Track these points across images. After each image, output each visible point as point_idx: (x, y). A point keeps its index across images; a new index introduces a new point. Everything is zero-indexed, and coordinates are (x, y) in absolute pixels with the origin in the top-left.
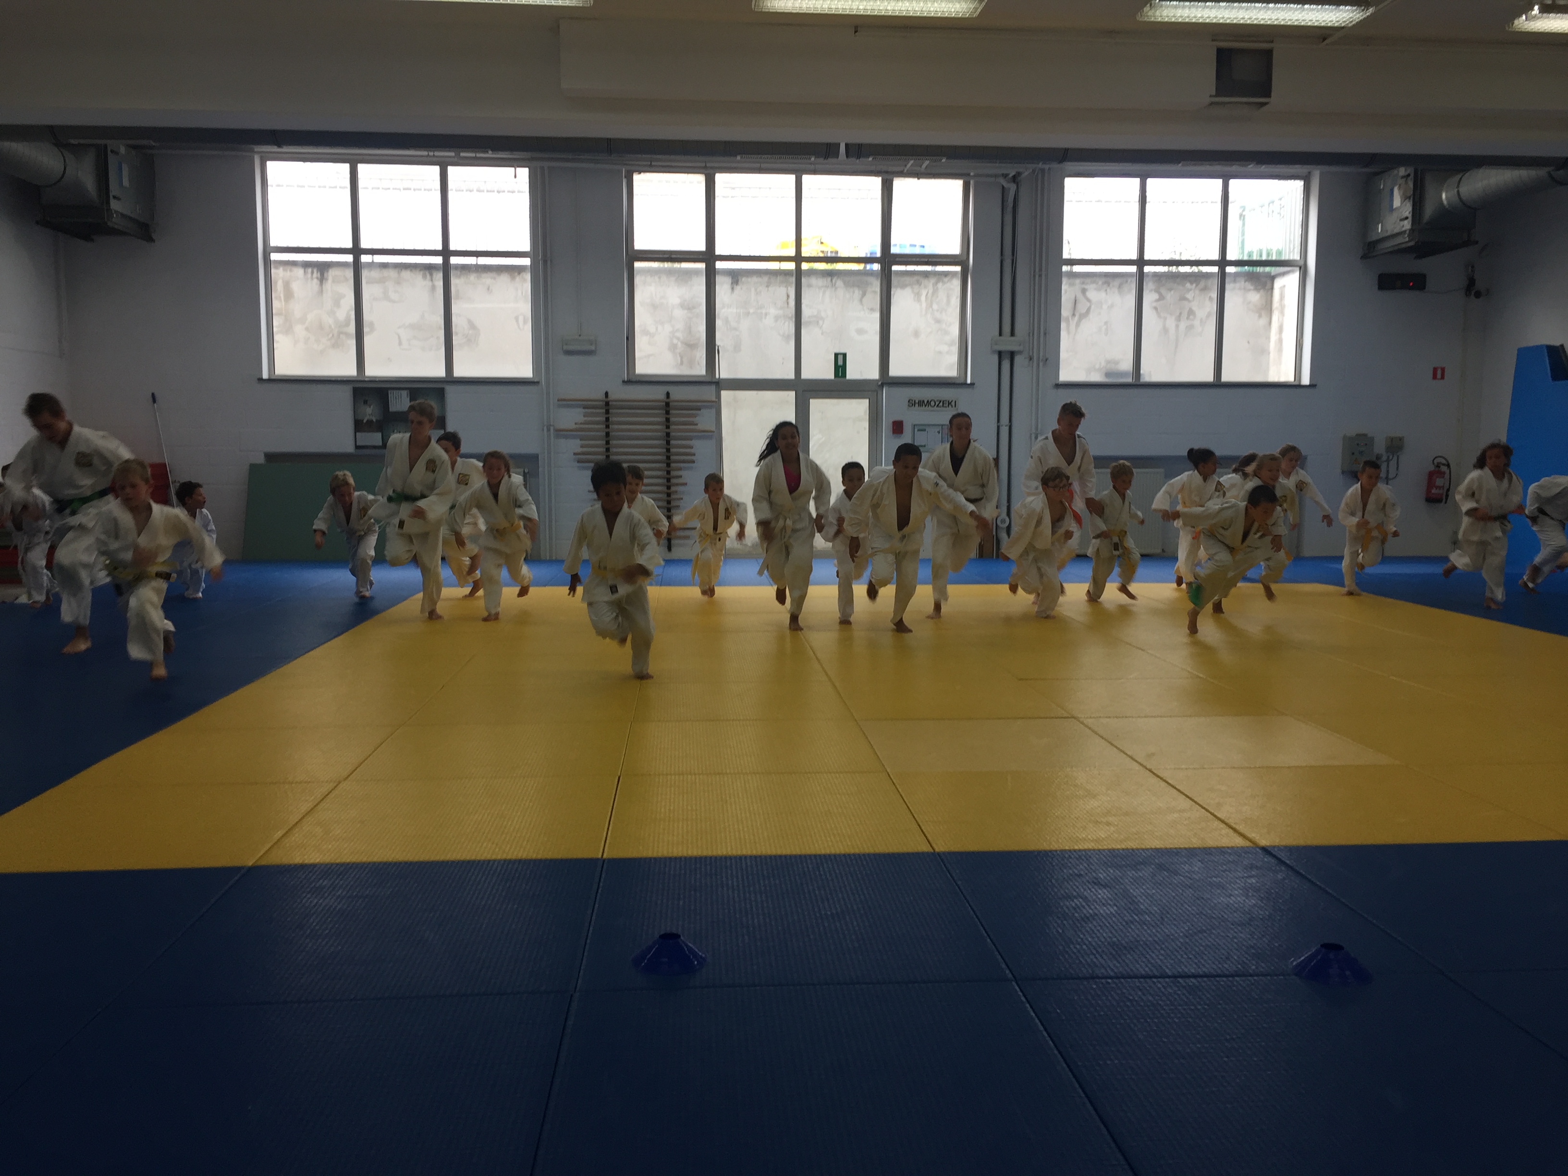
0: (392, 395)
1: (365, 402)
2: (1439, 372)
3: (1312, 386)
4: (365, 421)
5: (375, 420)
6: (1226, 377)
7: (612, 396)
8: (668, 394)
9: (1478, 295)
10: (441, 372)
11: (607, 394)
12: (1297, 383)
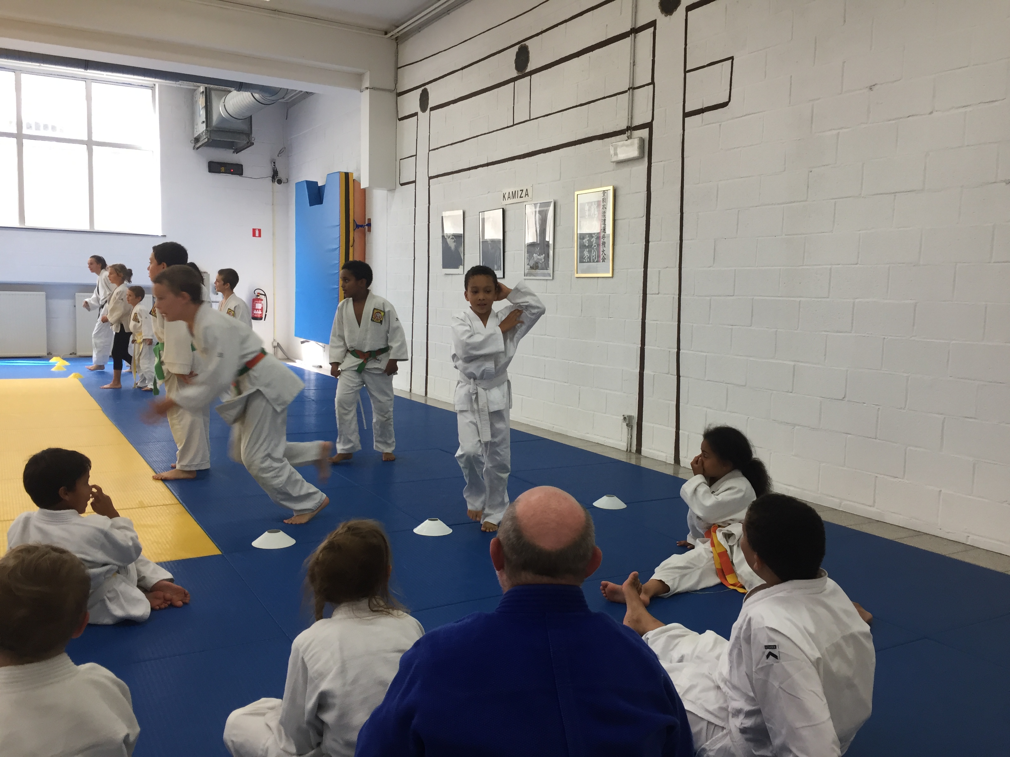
2: (257, 232)
6: (98, 228)
9: (280, 182)
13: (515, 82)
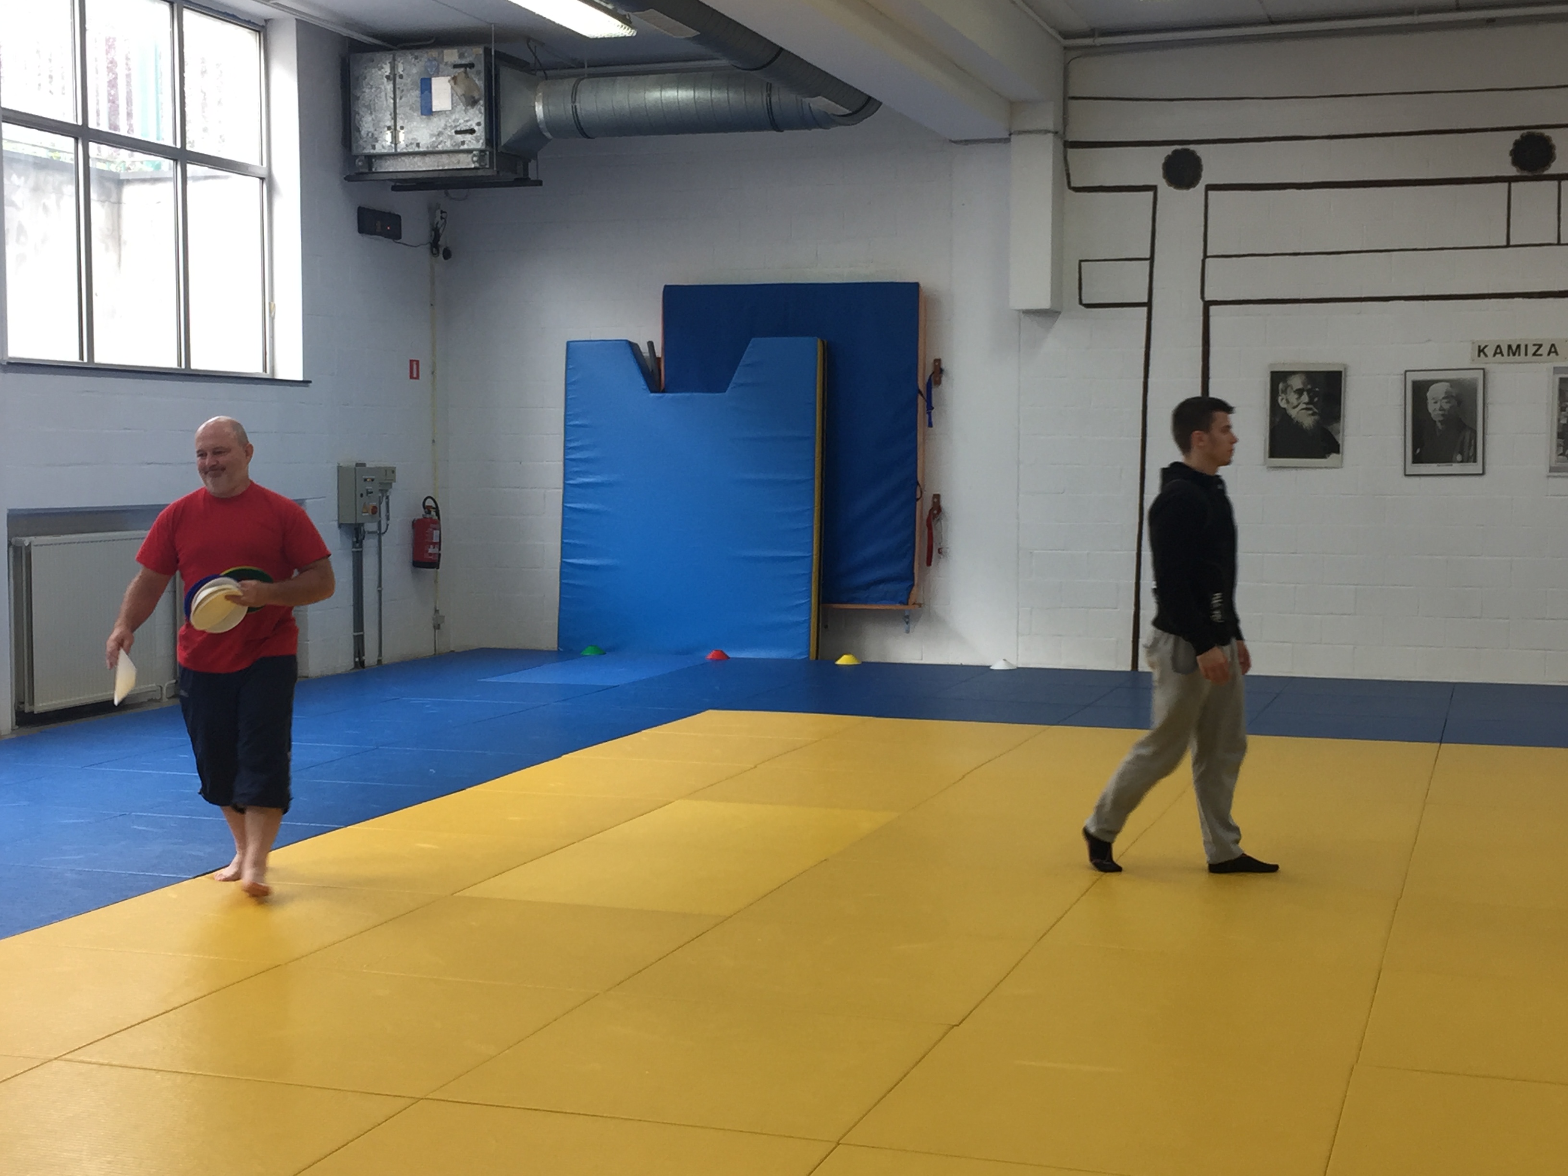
2: (415, 366)
3: (305, 383)
6: (197, 364)
9: (447, 254)
12: (268, 375)
13: (1513, 184)
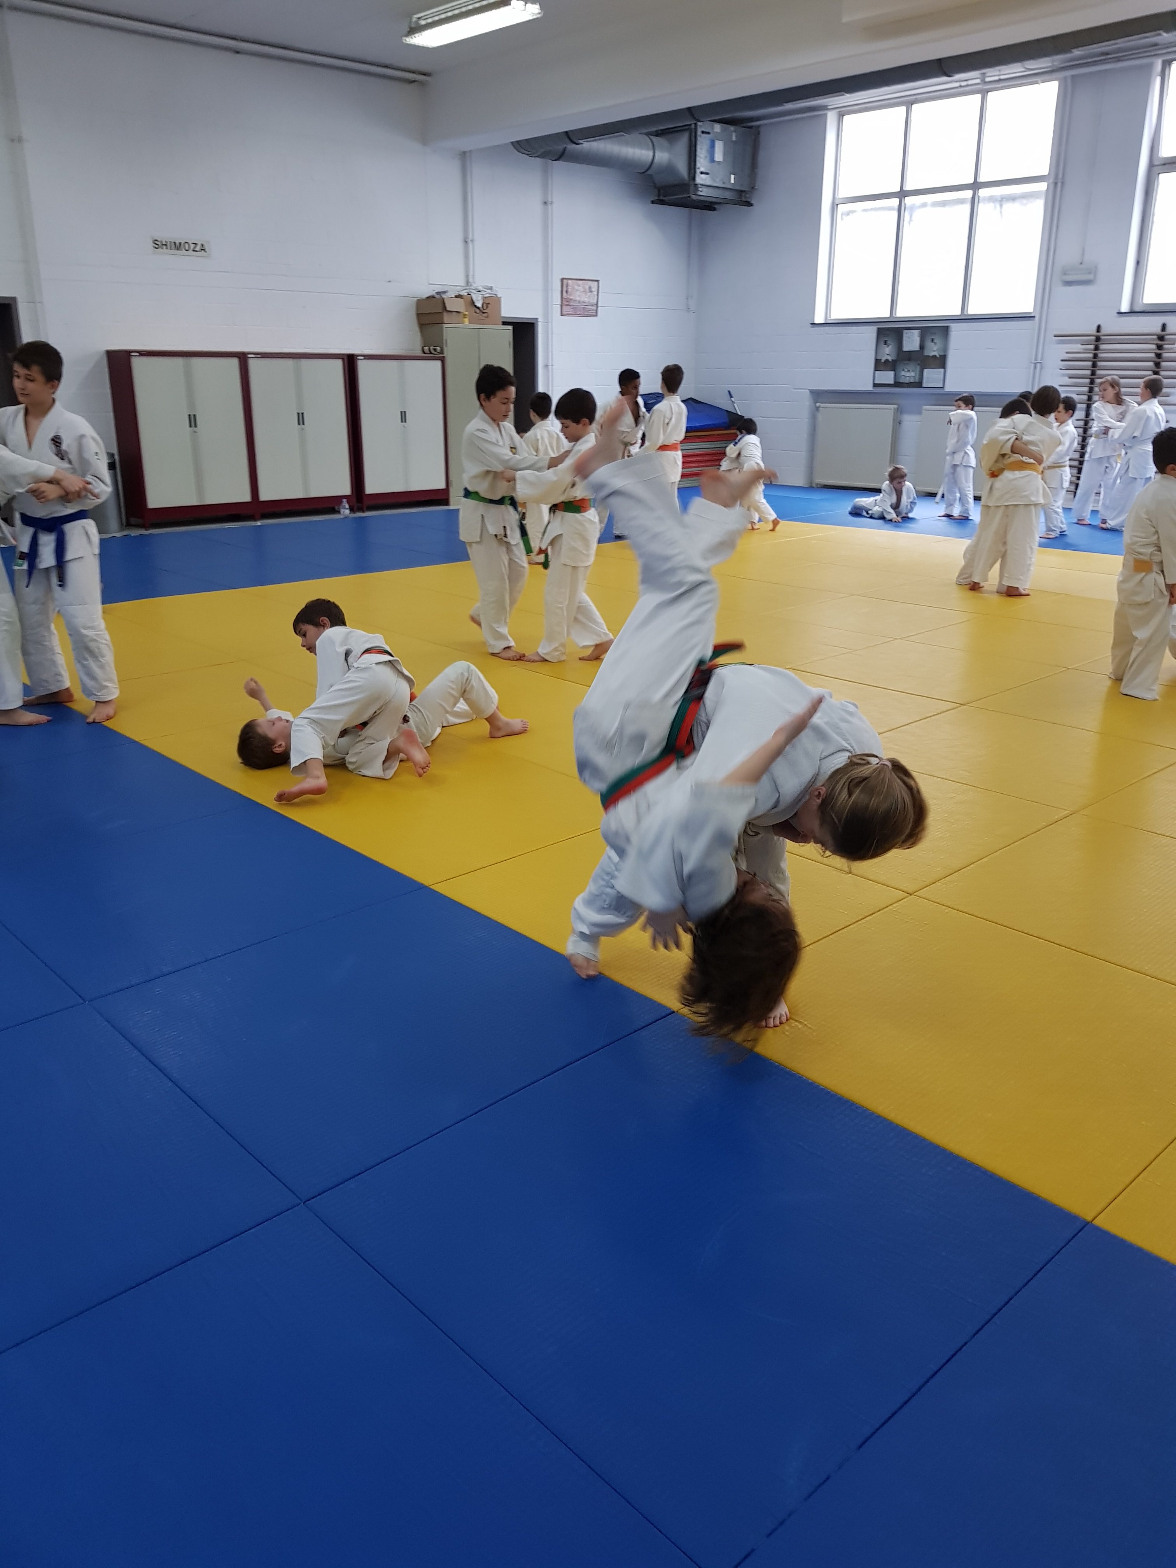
0: (906, 334)
1: (885, 343)
4: (883, 361)
5: (890, 360)
7: (1104, 331)
8: (1164, 327)
10: (955, 310)
11: (1099, 327)
